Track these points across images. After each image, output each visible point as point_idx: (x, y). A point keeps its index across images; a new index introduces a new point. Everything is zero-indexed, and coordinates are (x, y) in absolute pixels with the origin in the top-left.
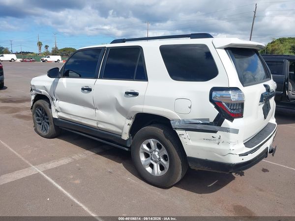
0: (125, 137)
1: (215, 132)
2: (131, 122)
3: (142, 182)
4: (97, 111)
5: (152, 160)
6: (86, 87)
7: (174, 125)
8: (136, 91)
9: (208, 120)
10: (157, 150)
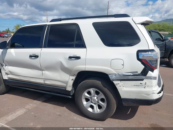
0: (69, 88)
1: (142, 80)
2: (74, 78)
3: (86, 119)
4: (43, 72)
5: (92, 103)
6: (33, 54)
7: (112, 77)
8: (78, 56)
9: (137, 72)
10: (96, 95)
